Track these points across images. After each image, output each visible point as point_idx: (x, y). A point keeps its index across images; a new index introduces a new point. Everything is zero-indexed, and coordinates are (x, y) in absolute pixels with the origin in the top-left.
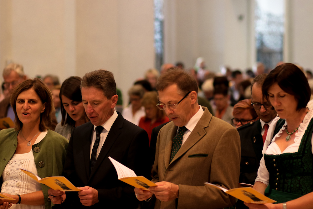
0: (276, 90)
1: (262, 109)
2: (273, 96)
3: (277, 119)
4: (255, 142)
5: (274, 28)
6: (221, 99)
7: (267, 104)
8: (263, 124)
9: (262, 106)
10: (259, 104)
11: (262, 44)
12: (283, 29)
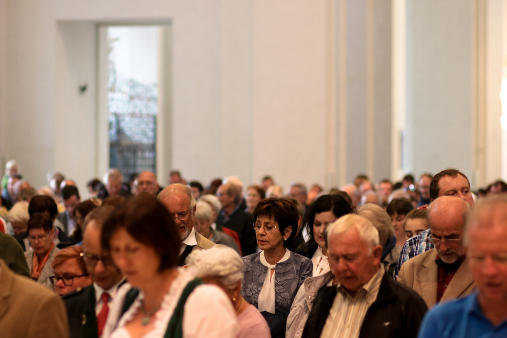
0: (122, 239)
1: (99, 267)
2: (118, 250)
3: (126, 287)
4: (84, 323)
5: (140, 106)
6: (40, 237)
7: (107, 260)
8: (99, 292)
9: (100, 262)
10: (95, 258)
11: (119, 132)
12: (155, 109)
